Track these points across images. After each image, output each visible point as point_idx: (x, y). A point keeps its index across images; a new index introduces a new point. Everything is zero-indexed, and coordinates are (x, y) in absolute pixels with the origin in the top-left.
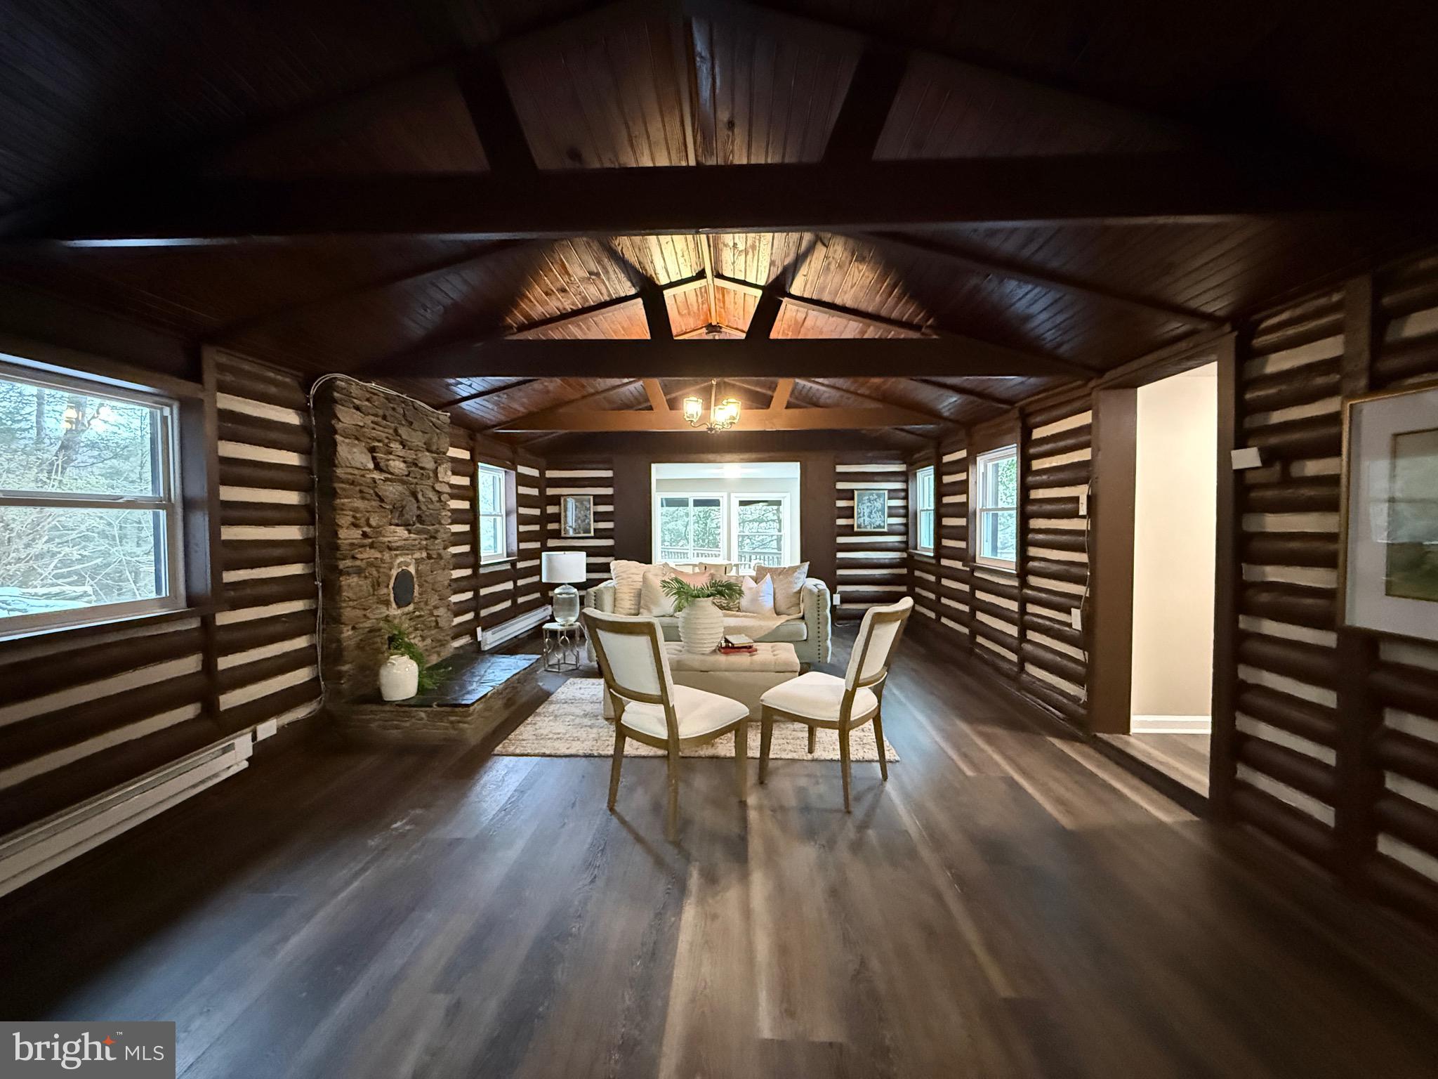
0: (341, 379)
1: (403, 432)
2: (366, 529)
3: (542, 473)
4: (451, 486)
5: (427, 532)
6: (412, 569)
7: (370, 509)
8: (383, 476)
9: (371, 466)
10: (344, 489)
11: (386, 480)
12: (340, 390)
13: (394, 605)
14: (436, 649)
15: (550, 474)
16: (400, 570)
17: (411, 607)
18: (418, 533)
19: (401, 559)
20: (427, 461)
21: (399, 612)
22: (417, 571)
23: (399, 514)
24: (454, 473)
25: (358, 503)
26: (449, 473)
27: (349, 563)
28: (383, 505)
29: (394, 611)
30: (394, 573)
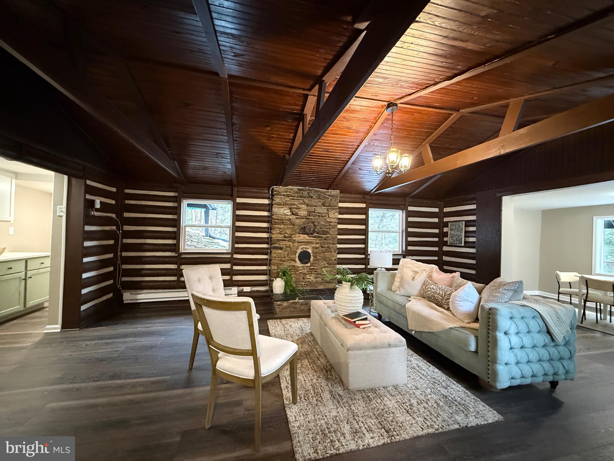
0: (276, 188)
1: (306, 201)
2: (286, 235)
3: (441, 210)
4: (339, 219)
5: (322, 237)
6: (310, 251)
7: (286, 228)
8: (294, 217)
9: (290, 213)
10: (275, 222)
11: (297, 218)
12: (276, 191)
13: (299, 262)
14: (325, 284)
15: (446, 210)
16: (303, 250)
17: (309, 265)
18: (314, 237)
19: (303, 246)
20: (322, 210)
21: (302, 265)
22: (313, 252)
23: (303, 230)
24: (340, 214)
25: (282, 226)
26: (337, 214)
27: (276, 245)
28: (294, 227)
29: (298, 264)
30: (299, 251)
